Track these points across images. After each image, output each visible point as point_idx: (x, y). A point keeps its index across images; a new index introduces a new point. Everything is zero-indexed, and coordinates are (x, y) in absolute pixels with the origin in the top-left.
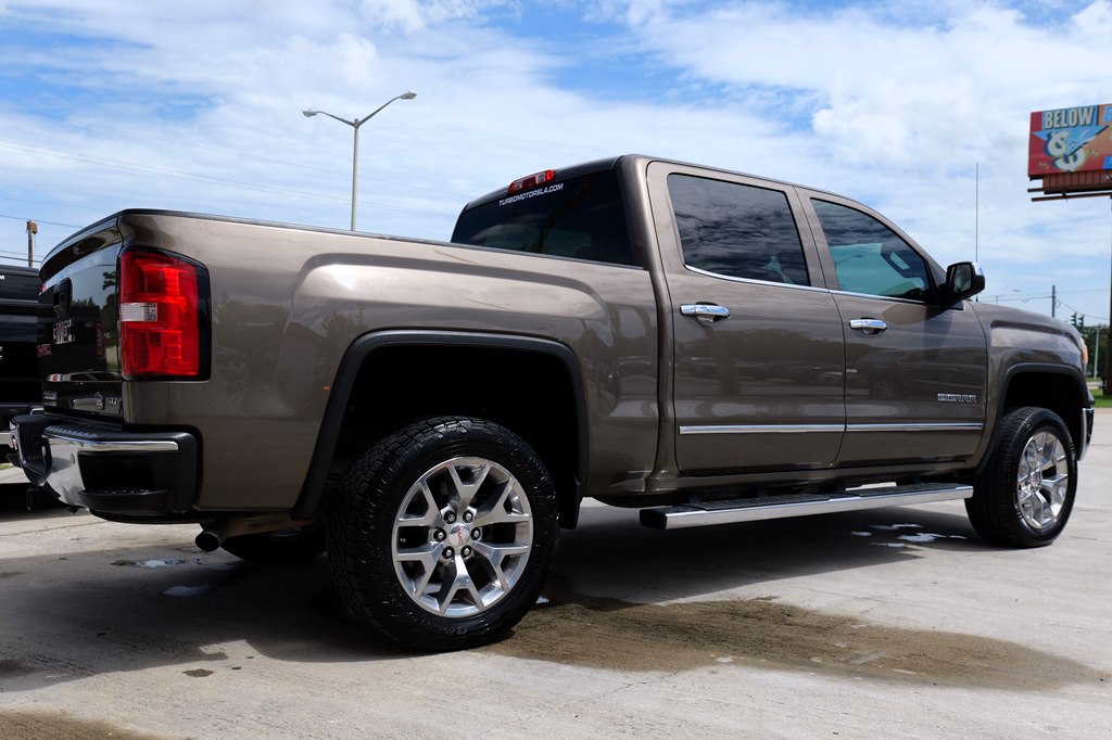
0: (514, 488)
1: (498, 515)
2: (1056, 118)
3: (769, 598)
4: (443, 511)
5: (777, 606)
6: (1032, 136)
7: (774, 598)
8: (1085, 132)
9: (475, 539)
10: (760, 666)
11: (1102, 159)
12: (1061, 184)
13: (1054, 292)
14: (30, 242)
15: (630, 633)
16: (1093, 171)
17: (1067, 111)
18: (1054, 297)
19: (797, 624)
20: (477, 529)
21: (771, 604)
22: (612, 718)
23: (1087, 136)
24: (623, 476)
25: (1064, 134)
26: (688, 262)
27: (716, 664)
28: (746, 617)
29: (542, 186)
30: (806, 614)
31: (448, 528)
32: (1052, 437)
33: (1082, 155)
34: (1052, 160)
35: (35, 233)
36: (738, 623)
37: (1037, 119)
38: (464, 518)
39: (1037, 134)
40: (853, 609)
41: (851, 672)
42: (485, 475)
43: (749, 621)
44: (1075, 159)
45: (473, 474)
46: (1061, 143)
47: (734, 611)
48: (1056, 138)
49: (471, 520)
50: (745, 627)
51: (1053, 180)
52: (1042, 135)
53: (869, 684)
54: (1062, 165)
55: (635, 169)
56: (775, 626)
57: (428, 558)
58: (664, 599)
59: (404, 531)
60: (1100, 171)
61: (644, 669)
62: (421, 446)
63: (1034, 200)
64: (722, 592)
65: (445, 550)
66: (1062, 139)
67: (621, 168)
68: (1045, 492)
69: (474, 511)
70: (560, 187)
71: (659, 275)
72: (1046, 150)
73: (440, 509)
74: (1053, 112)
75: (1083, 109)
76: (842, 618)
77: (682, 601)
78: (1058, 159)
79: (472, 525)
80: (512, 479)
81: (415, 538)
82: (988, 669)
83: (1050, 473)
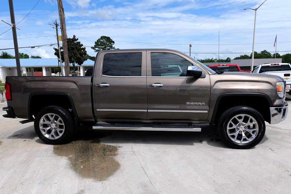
20: (56, 125)
21: (116, 148)
28: (104, 150)
30: (114, 152)
38: (54, 123)
53: (68, 167)
56: (100, 153)
65: (51, 128)
71: (94, 78)
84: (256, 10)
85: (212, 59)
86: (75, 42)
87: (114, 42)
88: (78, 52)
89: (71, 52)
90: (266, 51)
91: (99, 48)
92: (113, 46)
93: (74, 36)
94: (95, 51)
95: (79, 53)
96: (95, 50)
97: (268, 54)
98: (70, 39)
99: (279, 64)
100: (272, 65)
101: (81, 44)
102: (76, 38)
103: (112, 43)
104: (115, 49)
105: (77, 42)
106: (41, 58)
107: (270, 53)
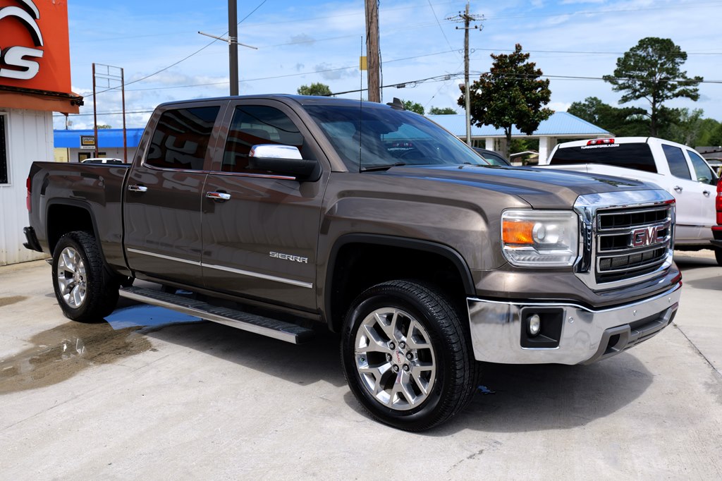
86: (521, 64)
87: (684, 56)
88: (523, 94)
89: (502, 96)
91: (630, 77)
92: (682, 68)
93: (518, 48)
94: (613, 89)
95: (527, 98)
96: (615, 86)
98: (506, 56)
100: (589, 144)
101: (536, 69)
102: (524, 52)
103: (678, 60)
104: (686, 78)
105: (525, 63)
106: (454, 113)
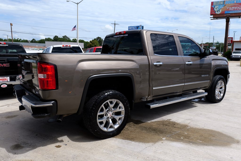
0: (121, 105)
1: (118, 110)
2: (216, 3)
3: (170, 120)
4: (107, 110)
5: (172, 122)
6: (211, 7)
7: (171, 119)
8: (221, 6)
9: (113, 115)
10: (171, 141)
11: (224, 12)
12: (216, 16)
13: (214, 37)
14: (11, 27)
15: (144, 131)
16: (223, 14)
17: (218, 2)
18: (214, 38)
19: (176, 127)
20: (114, 113)
21: (170, 121)
22: (144, 158)
23: (222, 7)
24: (142, 98)
25: (217, 6)
26: (155, 53)
27: (162, 140)
28: (166, 125)
29: (123, 34)
30: (178, 124)
31: (108, 113)
32: (222, 81)
33: (221, 11)
34: (215, 12)
35: (12, 26)
36: (165, 127)
37: (212, 3)
38: (111, 111)
39: (212, 6)
40: (186, 122)
41: (189, 142)
42: (115, 102)
43: (167, 126)
44: (219, 11)
45: (113, 102)
46: (217, 8)
47: (164, 123)
48: (216, 7)
49: (112, 111)
50: (166, 128)
51: (215, 15)
52: (213, 7)
53: (194, 146)
54: (217, 13)
55: (143, 32)
56: (172, 128)
57: (104, 120)
58: (149, 120)
59: (99, 116)
60: (224, 14)
61: (149, 142)
62: (102, 98)
63: (211, 19)
64: (160, 118)
65: (107, 118)
66: (217, 7)
67: (140, 33)
68: (220, 92)
69: (113, 109)
70: (127, 35)
71: (149, 57)
72: (214, 10)
73: (106, 110)
74: (216, 2)
75: (221, 1)
76: (185, 125)
77: (153, 121)
78: (216, 11)
79: (112, 112)
80: (121, 103)
81: (101, 116)
82: (216, 140)
83: (221, 88)
84: (78, 4)
85: (18, 39)
90: (67, 37)
97: (68, 38)
99: (70, 46)
100: (63, 46)
107: (69, 38)
